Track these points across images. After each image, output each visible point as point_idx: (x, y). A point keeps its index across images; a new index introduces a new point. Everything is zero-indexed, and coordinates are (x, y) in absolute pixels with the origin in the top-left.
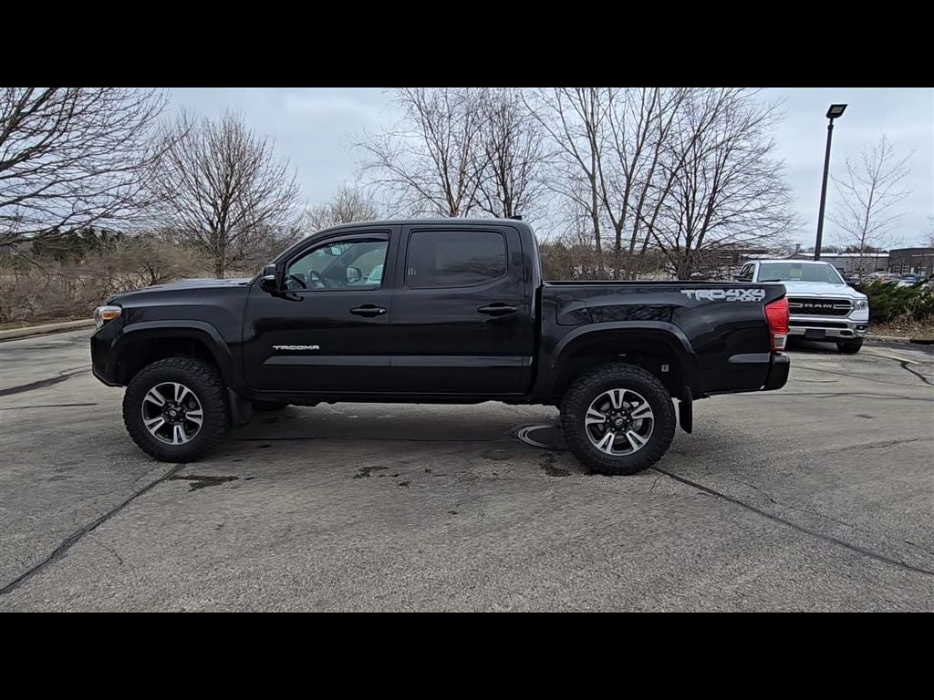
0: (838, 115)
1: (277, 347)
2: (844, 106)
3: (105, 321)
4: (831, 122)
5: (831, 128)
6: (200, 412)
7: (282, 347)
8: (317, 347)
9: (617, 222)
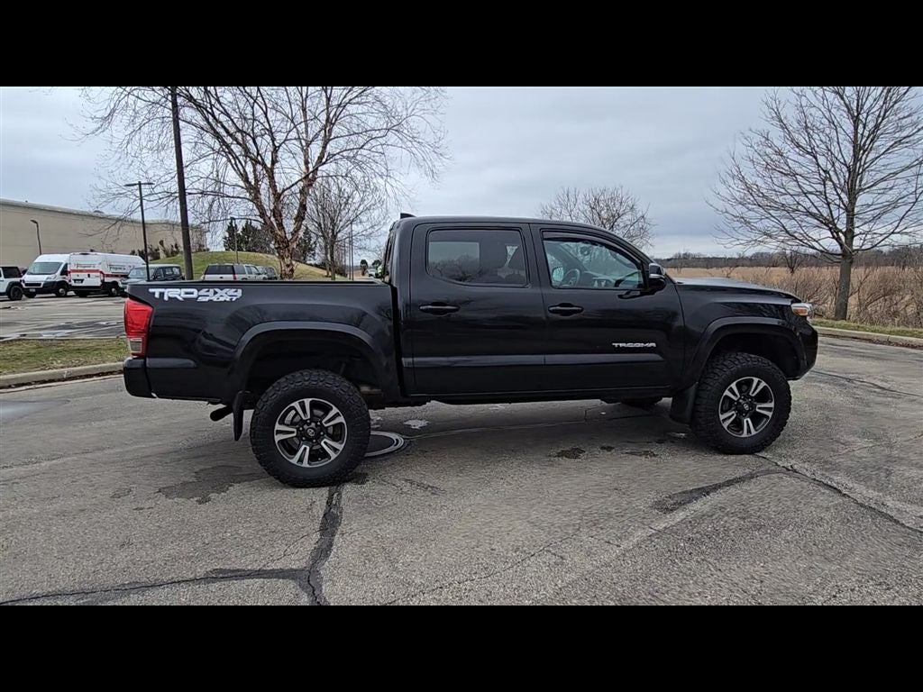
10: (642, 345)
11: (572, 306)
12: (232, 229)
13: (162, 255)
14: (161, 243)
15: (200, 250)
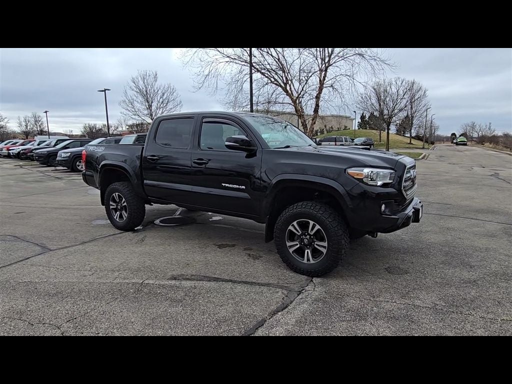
10: (238, 186)
11: (203, 160)
12: (363, 117)
13: (325, 132)
14: (325, 126)
15: (345, 129)
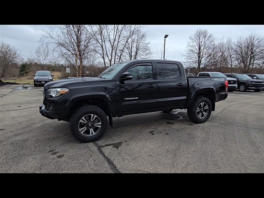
0: (166, 37)
1: (126, 99)
2: (168, 35)
3: (61, 94)
4: (165, 39)
5: (165, 40)
6: (100, 123)
7: (127, 99)
8: (137, 98)
9: (110, 60)
